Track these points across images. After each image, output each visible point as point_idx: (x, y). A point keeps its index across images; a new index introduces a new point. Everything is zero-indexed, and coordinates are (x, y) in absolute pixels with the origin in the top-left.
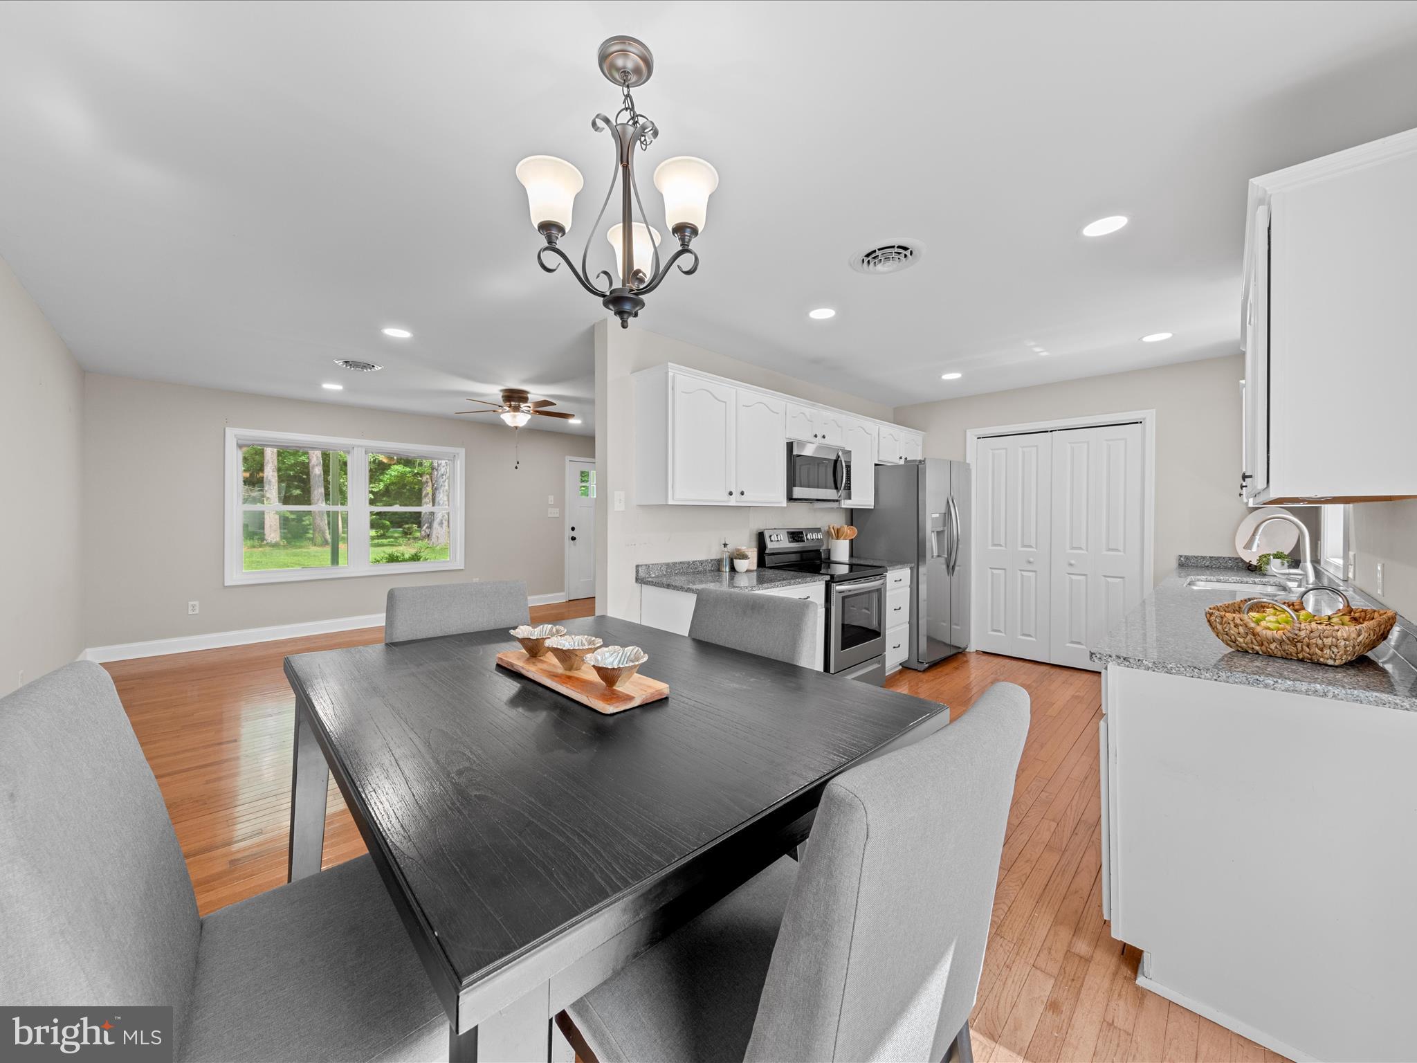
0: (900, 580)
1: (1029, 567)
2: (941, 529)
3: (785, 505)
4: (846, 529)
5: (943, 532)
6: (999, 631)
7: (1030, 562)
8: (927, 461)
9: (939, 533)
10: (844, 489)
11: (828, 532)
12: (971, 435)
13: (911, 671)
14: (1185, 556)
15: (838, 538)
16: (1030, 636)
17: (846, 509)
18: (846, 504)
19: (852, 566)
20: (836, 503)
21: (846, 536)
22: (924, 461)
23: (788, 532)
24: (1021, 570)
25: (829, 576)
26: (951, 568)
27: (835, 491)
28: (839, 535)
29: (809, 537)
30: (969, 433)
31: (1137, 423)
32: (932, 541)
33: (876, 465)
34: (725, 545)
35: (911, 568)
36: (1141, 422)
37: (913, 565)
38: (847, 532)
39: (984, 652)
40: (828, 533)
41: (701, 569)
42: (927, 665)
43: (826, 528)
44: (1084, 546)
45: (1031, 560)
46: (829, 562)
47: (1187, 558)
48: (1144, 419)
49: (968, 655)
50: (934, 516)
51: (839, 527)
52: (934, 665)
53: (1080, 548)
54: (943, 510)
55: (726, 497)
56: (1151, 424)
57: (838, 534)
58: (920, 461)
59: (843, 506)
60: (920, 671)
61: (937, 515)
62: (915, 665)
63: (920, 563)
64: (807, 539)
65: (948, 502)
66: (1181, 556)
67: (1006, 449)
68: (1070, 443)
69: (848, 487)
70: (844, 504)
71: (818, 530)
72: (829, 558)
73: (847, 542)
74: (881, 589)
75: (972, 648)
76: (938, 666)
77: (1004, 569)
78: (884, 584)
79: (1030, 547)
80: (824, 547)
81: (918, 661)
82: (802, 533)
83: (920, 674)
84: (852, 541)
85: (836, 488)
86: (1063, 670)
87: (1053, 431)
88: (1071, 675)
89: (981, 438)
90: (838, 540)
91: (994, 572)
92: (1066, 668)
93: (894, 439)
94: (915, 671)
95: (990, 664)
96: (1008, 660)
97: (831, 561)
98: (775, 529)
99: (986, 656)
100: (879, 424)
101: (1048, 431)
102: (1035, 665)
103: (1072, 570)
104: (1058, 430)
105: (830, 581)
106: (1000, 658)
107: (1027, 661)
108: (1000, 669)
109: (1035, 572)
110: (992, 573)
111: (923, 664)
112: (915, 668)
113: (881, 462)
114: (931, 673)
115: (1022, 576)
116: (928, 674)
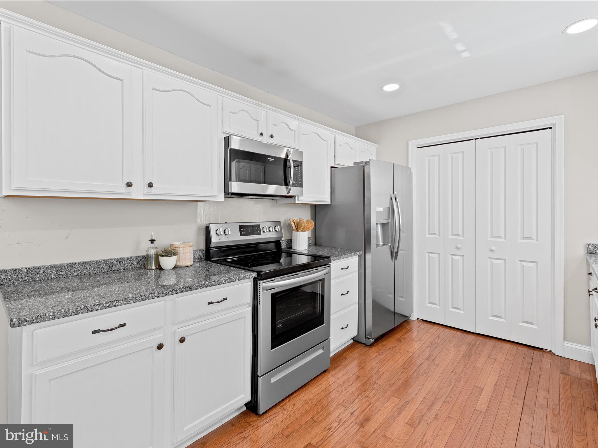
0: (348, 267)
1: (458, 252)
2: (386, 221)
3: (224, 200)
4: (304, 222)
5: (388, 223)
6: (435, 304)
7: (458, 248)
8: (371, 164)
9: (384, 225)
10: (296, 186)
12: (412, 145)
13: (360, 345)
14: (593, 245)
15: (297, 230)
16: (459, 309)
18: (301, 200)
20: (289, 198)
21: (304, 228)
22: (369, 162)
23: (240, 226)
24: (451, 255)
25: (255, 274)
26: (394, 254)
30: (410, 143)
31: (547, 128)
32: (377, 232)
33: (332, 167)
34: (152, 241)
35: (360, 256)
36: (551, 128)
37: (361, 253)
38: (305, 225)
39: (423, 320)
40: (289, 226)
41: (118, 267)
42: (373, 340)
43: (287, 222)
44: (502, 235)
45: (459, 246)
46: (291, 252)
48: (554, 124)
49: (411, 323)
50: (378, 210)
52: (379, 339)
53: (499, 237)
54: (387, 205)
55: (124, 189)
56: (560, 130)
57: (298, 227)
58: (366, 163)
60: (367, 346)
61: (382, 210)
62: (363, 340)
63: (366, 251)
64: (264, 232)
65: (391, 199)
66: (589, 245)
67: (439, 155)
68: (490, 149)
69: (299, 184)
70: (298, 200)
71: (277, 223)
72: (291, 247)
73: (306, 234)
74: (324, 279)
75: (414, 317)
76: (383, 339)
77: (438, 254)
78: (328, 274)
79: (458, 235)
81: (366, 337)
82: (258, 226)
83: (367, 348)
84: (310, 234)
85: (287, 185)
86: (487, 340)
87: (476, 139)
88: (494, 347)
89: (419, 148)
90: (297, 231)
91: (430, 256)
92: (490, 338)
93: (350, 147)
94: (363, 346)
95: (427, 334)
96: (442, 329)
97: (293, 250)
98: (226, 223)
99: (426, 325)
100: (335, 133)
101: (472, 139)
102: (464, 335)
103: (493, 255)
104: (481, 138)
105: (256, 276)
106: (436, 327)
107: (457, 330)
108: (435, 340)
109: (462, 256)
110: (429, 256)
111: (370, 339)
112: (363, 343)
113: (339, 166)
114: (376, 347)
115: (452, 259)
116: (374, 349)
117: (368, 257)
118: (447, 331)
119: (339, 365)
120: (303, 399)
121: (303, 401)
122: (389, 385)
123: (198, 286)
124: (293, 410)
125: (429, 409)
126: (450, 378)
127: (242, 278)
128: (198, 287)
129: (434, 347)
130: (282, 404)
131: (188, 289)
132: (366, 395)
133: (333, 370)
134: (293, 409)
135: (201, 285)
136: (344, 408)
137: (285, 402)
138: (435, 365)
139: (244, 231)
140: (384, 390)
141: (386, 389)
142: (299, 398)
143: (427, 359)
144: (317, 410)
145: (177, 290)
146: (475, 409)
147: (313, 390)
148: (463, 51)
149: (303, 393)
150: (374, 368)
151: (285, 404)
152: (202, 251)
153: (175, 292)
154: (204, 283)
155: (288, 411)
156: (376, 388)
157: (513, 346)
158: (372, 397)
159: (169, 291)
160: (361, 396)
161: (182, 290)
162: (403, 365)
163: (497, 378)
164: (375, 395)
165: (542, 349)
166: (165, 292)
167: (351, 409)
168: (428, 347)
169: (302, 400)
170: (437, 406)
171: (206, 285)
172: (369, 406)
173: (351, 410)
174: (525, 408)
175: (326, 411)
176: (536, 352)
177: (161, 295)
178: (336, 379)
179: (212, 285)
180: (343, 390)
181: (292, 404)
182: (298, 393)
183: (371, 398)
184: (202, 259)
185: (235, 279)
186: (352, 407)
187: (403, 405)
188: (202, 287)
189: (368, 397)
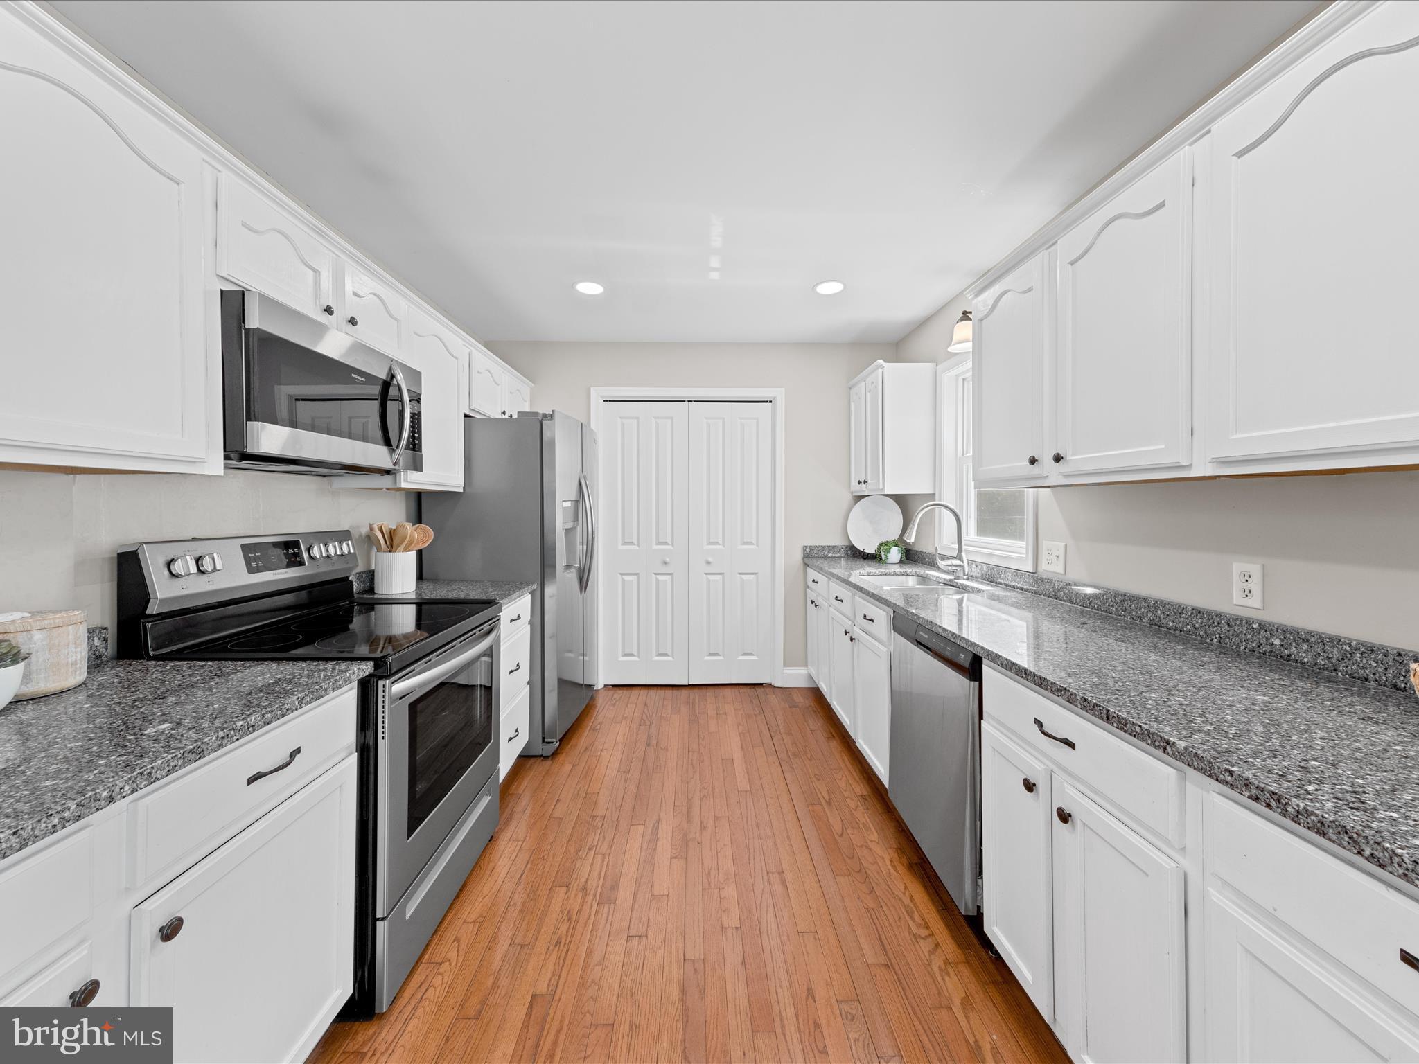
0: (518, 618)
1: (665, 570)
2: (573, 525)
3: (222, 474)
4: (410, 529)
5: (573, 529)
6: (631, 655)
7: (665, 563)
9: (571, 532)
10: (407, 448)
11: (368, 537)
12: (597, 394)
13: (532, 760)
14: (810, 546)
15: (391, 548)
16: (666, 654)
17: (408, 492)
18: (411, 480)
19: (422, 607)
20: (387, 476)
21: (410, 544)
22: (552, 416)
23: (244, 547)
24: (655, 574)
25: (371, 664)
26: (583, 583)
27: (384, 449)
28: (396, 541)
29: (316, 552)
30: (592, 390)
31: (767, 402)
32: (562, 545)
33: (466, 416)
36: (771, 402)
37: (535, 586)
38: (411, 537)
39: (616, 686)
40: (369, 540)
42: (558, 743)
43: (365, 530)
44: (720, 540)
45: (668, 560)
46: (371, 601)
47: (811, 548)
48: (774, 398)
50: (563, 504)
51: (394, 527)
52: (565, 738)
53: (717, 543)
54: (575, 493)
56: (780, 404)
57: (392, 541)
58: (545, 415)
59: (404, 485)
60: (545, 758)
61: (568, 503)
62: (538, 749)
63: (546, 581)
64: (311, 557)
65: (580, 484)
66: (806, 547)
67: (638, 418)
68: (706, 418)
69: (415, 445)
70: (406, 481)
71: (342, 536)
72: (371, 590)
73: (412, 556)
75: (599, 684)
77: (637, 574)
78: (497, 636)
79: (666, 543)
80: (360, 568)
81: (544, 741)
82: (295, 544)
83: (548, 763)
84: (420, 553)
85: (387, 442)
86: (704, 690)
87: (689, 401)
88: (716, 697)
89: (607, 401)
90: (390, 551)
91: (625, 579)
92: (705, 687)
93: (494, 380)
94: (539, 760)
95: (629, 705)
96: (644, 692)
97: (376, 596)
98: (194, 539)
99: (619, 692)
100: (471, 345)
101: (684, 401)
102: (676, 691)
103: (709, 569)
104: (695, 401)
105: (372, 671)
106: (635, 692)
107: (664, 688)
108: (644, 712)
109: (671, 574)
110: (623, 580)
111: (552, 743)
112: (537, 754)
113: (476, 414)
114: (564, 755)
115: (657, 580)
116: (561, 758)
117: (549, 590)
118: (652, 692)
119: (512, 814)
120: (473, 917)
121: (474, 922)
122: (616, 811)
123: (223, 738)
124: (462, 953)
125: (689, 819)
126: (690, 761)
127: (341, 683)
128: (225, 742)
129: (648, 723)
130: (426, 957)
131: (193, 756)
132: (589, 844)
133: (505, 828)
134: (460, 950)
135: (232, 732)
136: (564, 889)
137: (431, 949)
138: (662, 749)
139: (255, 559)
140: (613, 822)
141: (615, 819)
142: (460, 922)
143: (648, 745)
144: (515, 922)
145: (155, 769)
146: (739, 792)
147: (484, 888)
148: (715, 269)
149: (466, 904)
150: (579, 791)
151: (434, 951)
152: (100, 632)
153: (146, 780)
154: (241, 723)
155: (449, 961)
156: (600, 825)
157: (733, 690)
158: (600, 844)
159: (121, 785)
160: (581, 851)
161: (173, 764)
162: (619, 768)
163: (739, 738)
164: (604, 838)
165: (762, 684)
166: (105, 794)
167: (577, 883)
168: (640, 725)
169: (472, 920)
170: (696, 811)
171: (248, 728)
172: (603, 861)
173: (578, 885)
174: (782, 763)
175: (532, 913)
176: (759, 690)
177: (89, 808)
178: (520, 843)
179: (265, 723)
180: (545, 857)
181: (452, 941)
182: (454, 911)
183: (601, 846)
184: (100, 656)
185: (326, 690)
186: (576, 879)
187: (652, 832)
188: (235, 738)
189: (593, 846)
